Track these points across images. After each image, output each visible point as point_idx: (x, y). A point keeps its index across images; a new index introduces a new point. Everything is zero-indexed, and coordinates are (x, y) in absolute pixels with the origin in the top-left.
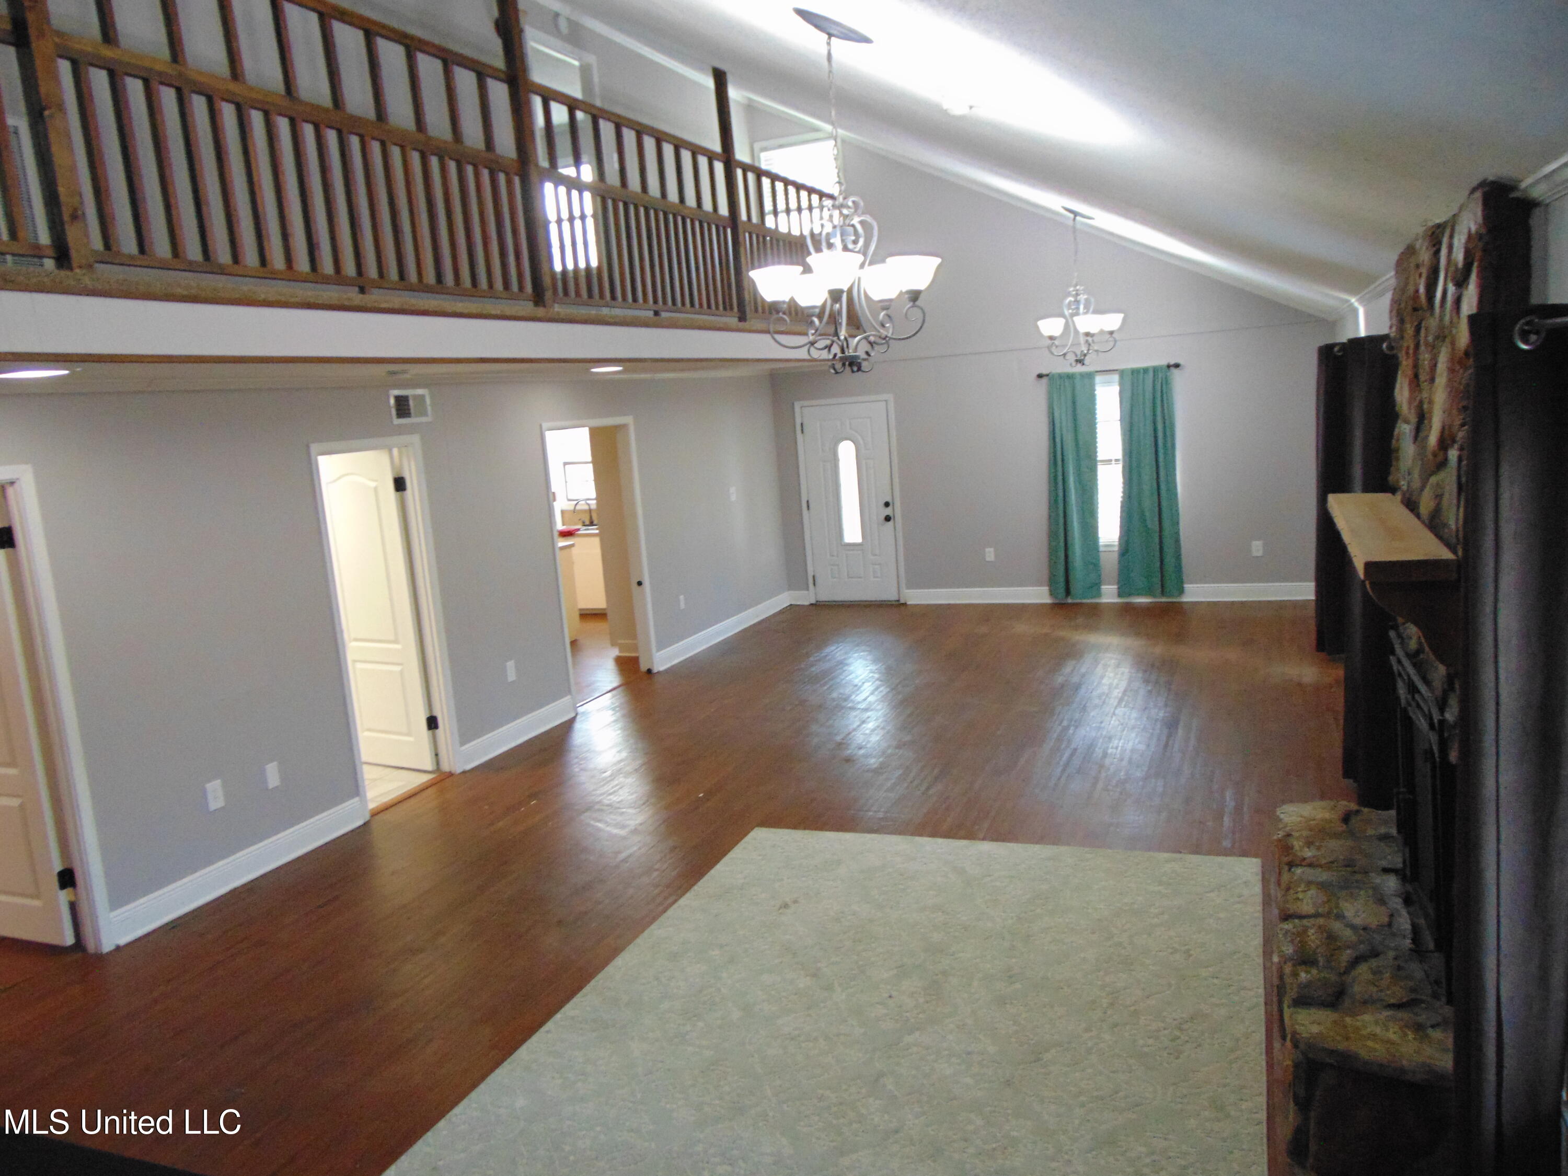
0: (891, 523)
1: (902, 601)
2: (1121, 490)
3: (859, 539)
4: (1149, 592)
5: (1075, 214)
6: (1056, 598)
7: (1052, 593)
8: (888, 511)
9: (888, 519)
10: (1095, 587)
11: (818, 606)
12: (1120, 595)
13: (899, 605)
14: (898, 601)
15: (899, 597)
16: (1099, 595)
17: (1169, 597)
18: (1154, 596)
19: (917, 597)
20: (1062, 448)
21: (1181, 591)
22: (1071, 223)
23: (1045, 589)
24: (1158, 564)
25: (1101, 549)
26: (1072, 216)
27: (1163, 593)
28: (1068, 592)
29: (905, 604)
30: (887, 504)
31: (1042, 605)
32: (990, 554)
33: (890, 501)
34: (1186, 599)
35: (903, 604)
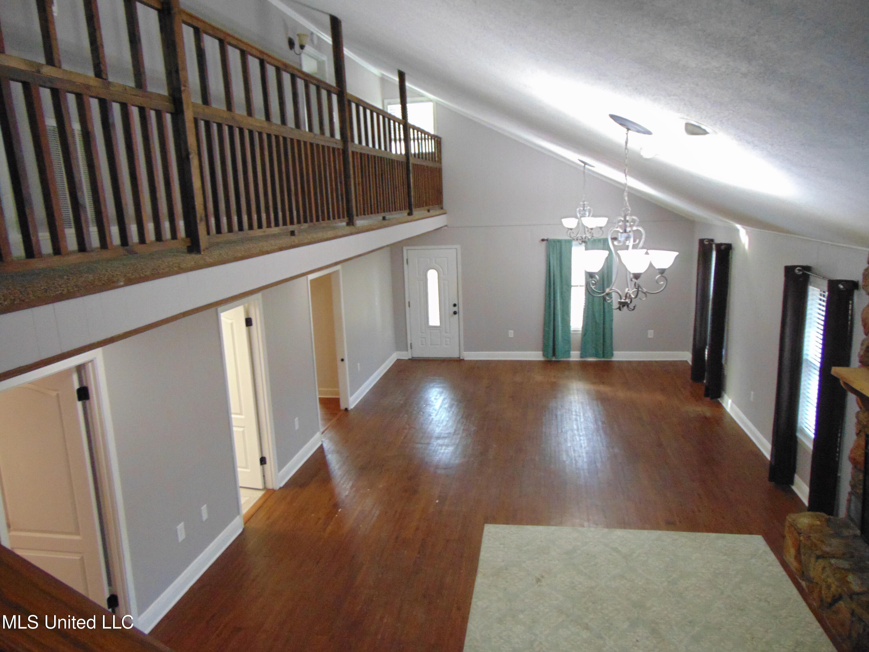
0: (457, 316)
1: (461, 358)
2: (584, 302)
3: (438, 324)
4: (596, 356)
5: (585, 164)
6: (547, 357)
7: (544, 355)
8: (455, 309)
9: (455, 313)
10: (567, 353)
11: (414, 361)
12: (581, 357)
13: (459, 361)
14: (459, 358)
15: (460, 356)
16: (569, 356)
17: (607, 358)
18: (599, 358)
19: (470, 356)
20: (554, 278)
21: (612, 355)
22: (582, 169)
23: (541, 353)
24: (602, 341)
25: (572, 332)
26: (583, 165)
27: (603, 357)
28: (554, 354)
29: (463, 360)
30: (455, 305)
31: (539, 361)
32: (511, 334)
33: (456, 303)
34: (614, 359)
35: (462, 360)
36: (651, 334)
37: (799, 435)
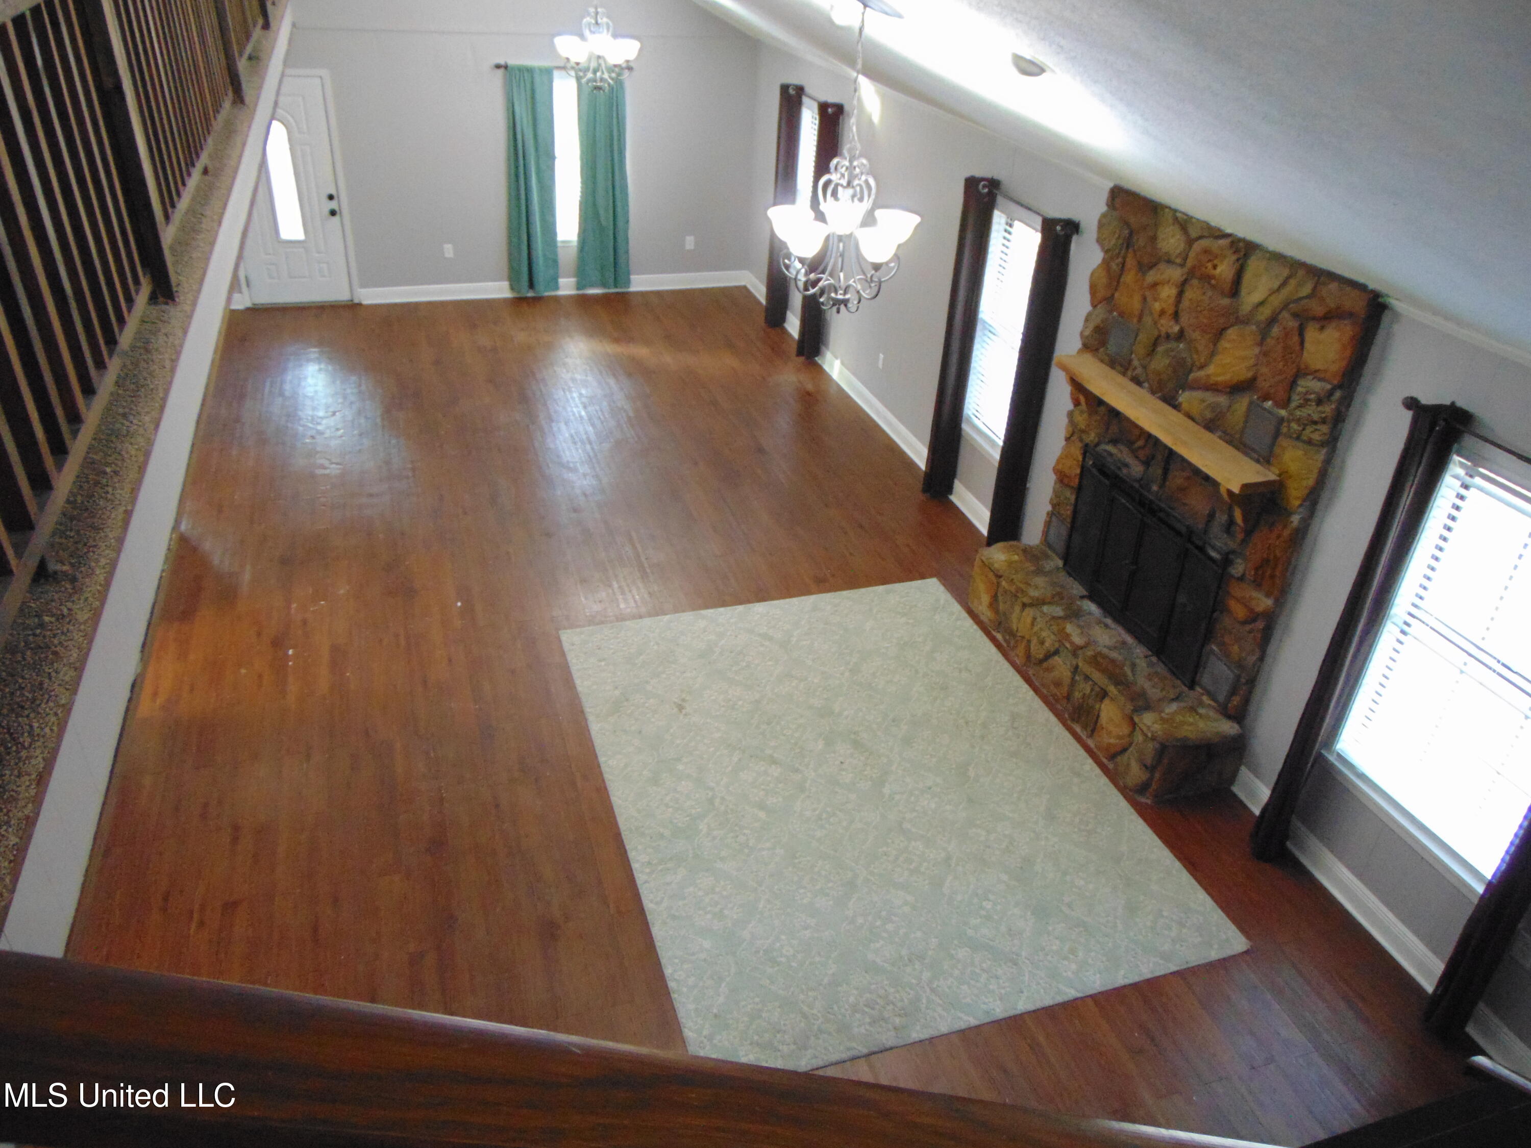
0: (337, 218)
1: (356, 301)
2: (579, 189)
3: (299, 235)
4: (604, 285)
6: (519, 292)
7: (512, 288)
8: (333, 205)
9: (333, 213)
10: (554, 282)
11: (256, 311)
12: (578, 289)
13: (353, 307)
14: (352, 301)
15: (352, 295)
16: (557, 288)
17: (621, 288)
18: (609, 288)
19: (371, 296)
20: (523, 146)
21: (628, 283)
23: (505, 284)
24: (612, 259)
25: (559, 244)
27: (616, 287)
28: (531, 285)
29: (360, 305)
30: (331, 197)
31: (505, 300)
32: (449, 250)
33: (333, 192)
34: (632, 289)
35: (358, 304)
36: (690, 242)
37: (965, 426)
